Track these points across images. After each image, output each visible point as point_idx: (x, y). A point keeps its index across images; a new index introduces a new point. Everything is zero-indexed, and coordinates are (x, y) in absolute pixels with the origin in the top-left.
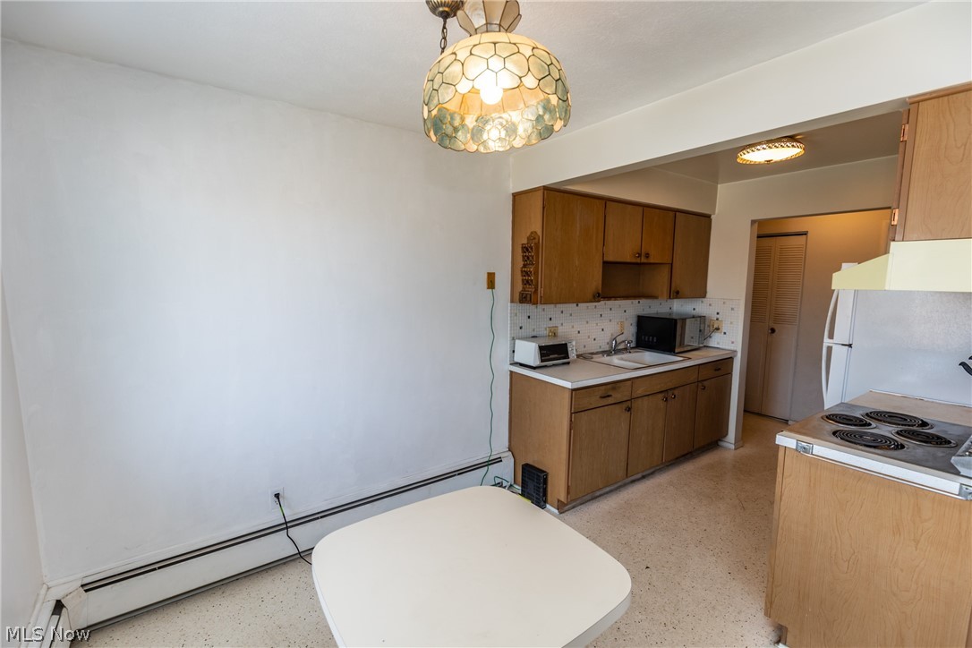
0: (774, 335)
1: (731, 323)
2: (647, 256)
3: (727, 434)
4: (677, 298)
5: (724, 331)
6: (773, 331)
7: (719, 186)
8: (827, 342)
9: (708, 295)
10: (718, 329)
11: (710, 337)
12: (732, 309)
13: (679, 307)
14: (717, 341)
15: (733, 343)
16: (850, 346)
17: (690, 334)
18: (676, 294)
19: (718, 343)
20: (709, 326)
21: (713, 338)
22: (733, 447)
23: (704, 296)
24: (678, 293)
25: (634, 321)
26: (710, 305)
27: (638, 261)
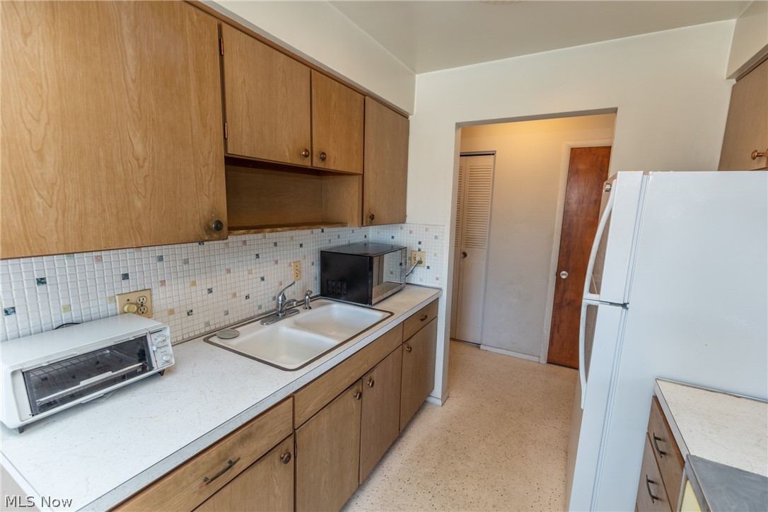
0: (466, 259)
1: (435, 255)
2: (323, 157)
3: (433, 389)
4: (371, 224)
5: (427, 264)
6: (465, 255)
7: (417, 76)
8: (588, 298)
9: (408, 220)
10: (420, 262)
11: (412, 272)
12: (436, 237)
13: (375, 235)
14: (419, 276)
15: (437, 279)
16: (624, 305)
17: (389, 269)
18: (369, 219)
19: (421, 280)
20: (410, 259)
21: (415, 272)
22: (440, 402)
23: (404, 222)
24: (372, 217)
25: (316, 258)
26: (411, 232)
27: (307, 163)
